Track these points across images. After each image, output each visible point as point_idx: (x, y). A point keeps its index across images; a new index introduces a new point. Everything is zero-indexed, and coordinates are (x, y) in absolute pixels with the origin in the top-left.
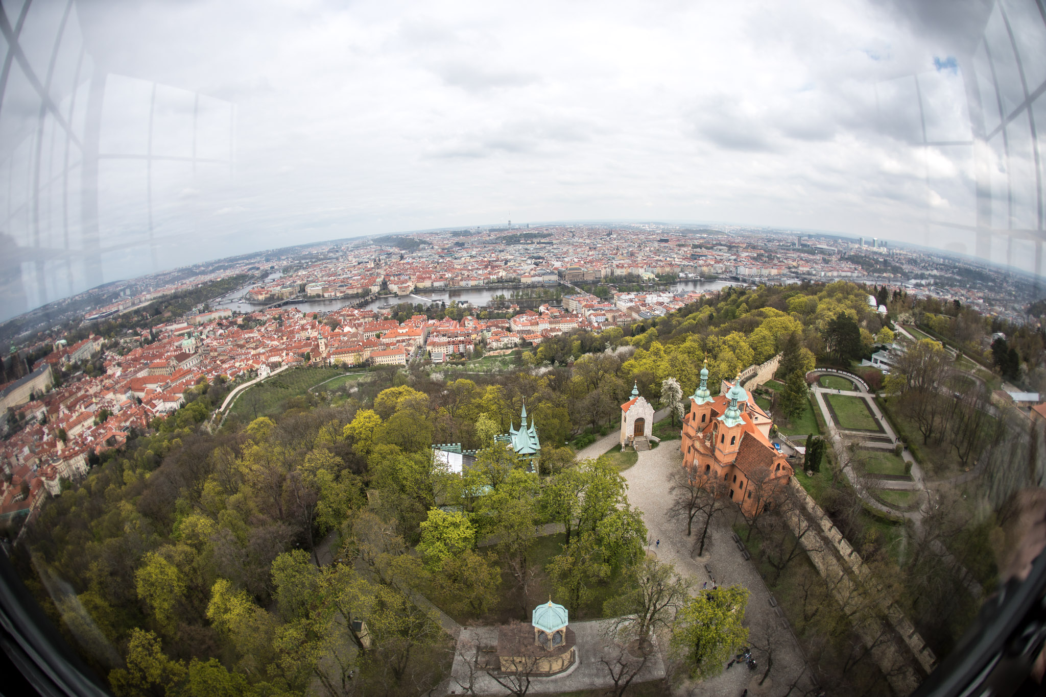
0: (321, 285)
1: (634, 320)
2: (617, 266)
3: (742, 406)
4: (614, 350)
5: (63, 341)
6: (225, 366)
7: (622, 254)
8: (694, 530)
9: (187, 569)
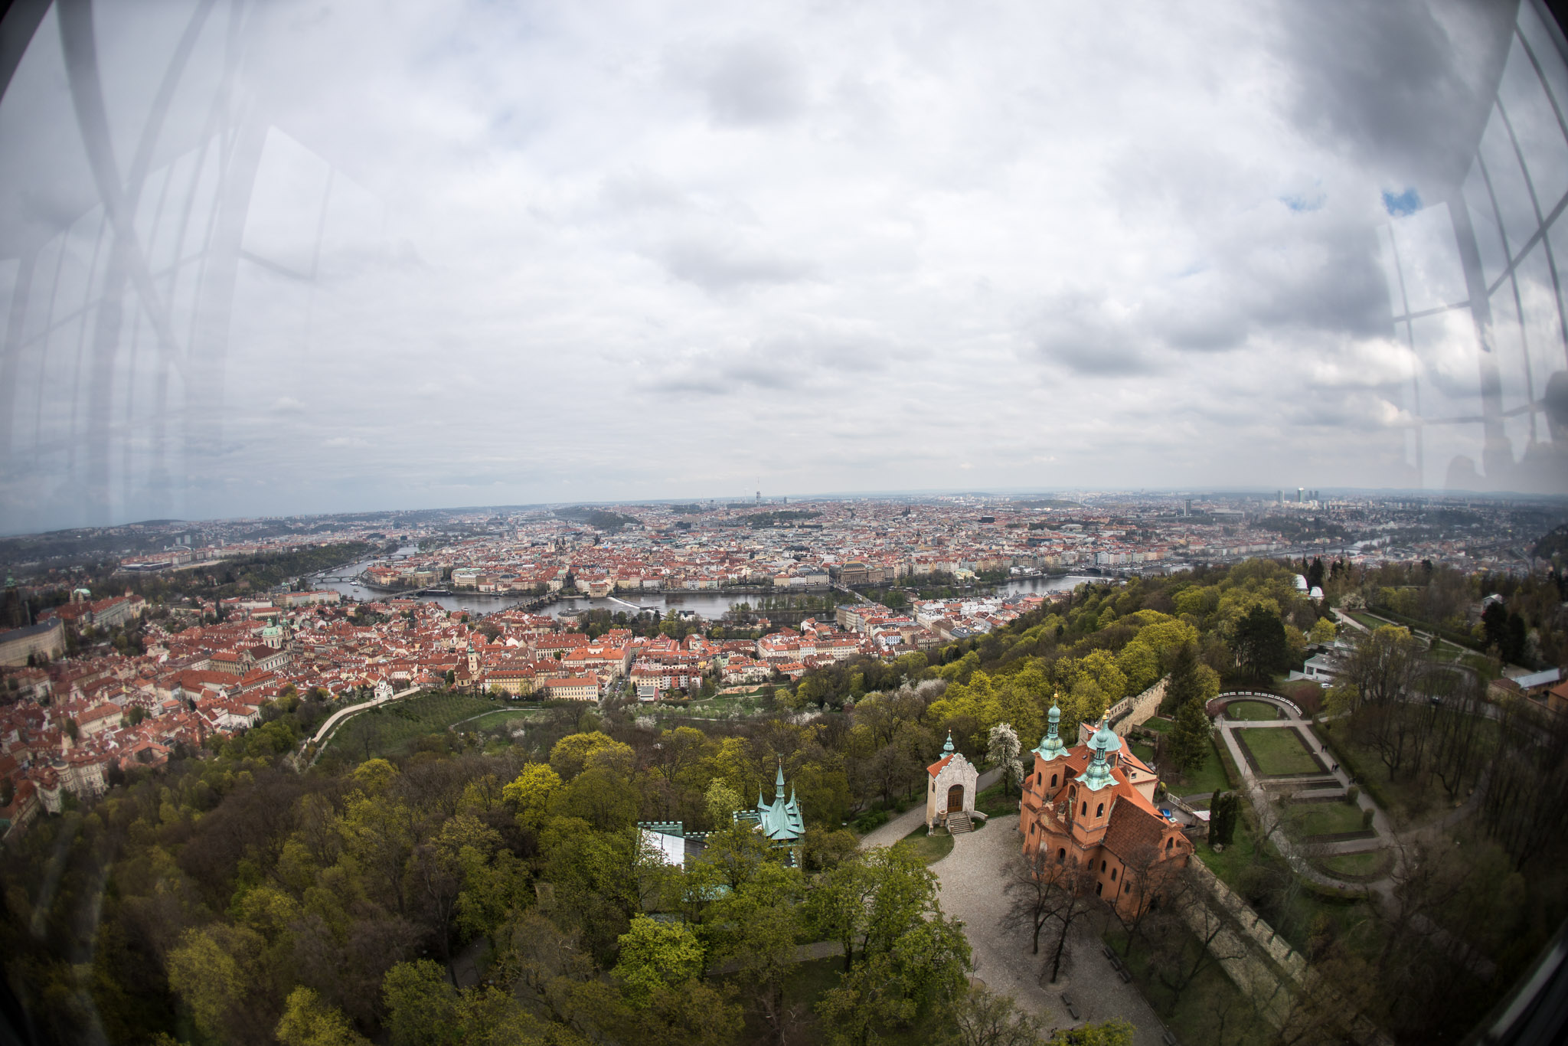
0: (475, 572)
1: (944, 641)
2: (918, 561)
3: (1112, 758)
4: (914, 686)
5: (85, 591)
6: (326, 675)
7: (926, 543)
8: (1042, 944)
9: (249, 963)
